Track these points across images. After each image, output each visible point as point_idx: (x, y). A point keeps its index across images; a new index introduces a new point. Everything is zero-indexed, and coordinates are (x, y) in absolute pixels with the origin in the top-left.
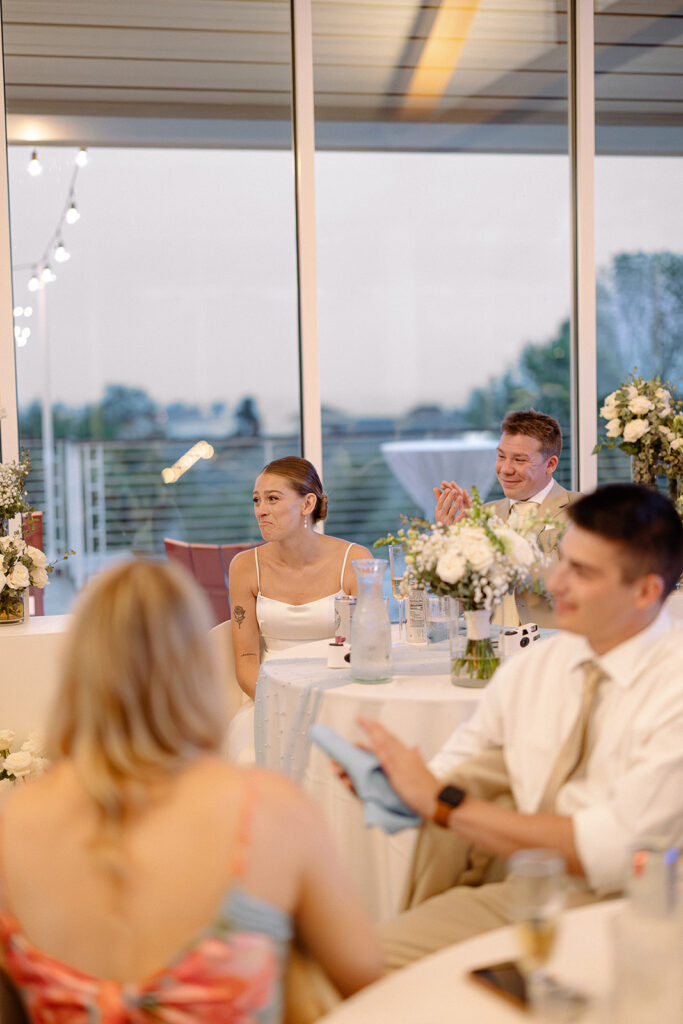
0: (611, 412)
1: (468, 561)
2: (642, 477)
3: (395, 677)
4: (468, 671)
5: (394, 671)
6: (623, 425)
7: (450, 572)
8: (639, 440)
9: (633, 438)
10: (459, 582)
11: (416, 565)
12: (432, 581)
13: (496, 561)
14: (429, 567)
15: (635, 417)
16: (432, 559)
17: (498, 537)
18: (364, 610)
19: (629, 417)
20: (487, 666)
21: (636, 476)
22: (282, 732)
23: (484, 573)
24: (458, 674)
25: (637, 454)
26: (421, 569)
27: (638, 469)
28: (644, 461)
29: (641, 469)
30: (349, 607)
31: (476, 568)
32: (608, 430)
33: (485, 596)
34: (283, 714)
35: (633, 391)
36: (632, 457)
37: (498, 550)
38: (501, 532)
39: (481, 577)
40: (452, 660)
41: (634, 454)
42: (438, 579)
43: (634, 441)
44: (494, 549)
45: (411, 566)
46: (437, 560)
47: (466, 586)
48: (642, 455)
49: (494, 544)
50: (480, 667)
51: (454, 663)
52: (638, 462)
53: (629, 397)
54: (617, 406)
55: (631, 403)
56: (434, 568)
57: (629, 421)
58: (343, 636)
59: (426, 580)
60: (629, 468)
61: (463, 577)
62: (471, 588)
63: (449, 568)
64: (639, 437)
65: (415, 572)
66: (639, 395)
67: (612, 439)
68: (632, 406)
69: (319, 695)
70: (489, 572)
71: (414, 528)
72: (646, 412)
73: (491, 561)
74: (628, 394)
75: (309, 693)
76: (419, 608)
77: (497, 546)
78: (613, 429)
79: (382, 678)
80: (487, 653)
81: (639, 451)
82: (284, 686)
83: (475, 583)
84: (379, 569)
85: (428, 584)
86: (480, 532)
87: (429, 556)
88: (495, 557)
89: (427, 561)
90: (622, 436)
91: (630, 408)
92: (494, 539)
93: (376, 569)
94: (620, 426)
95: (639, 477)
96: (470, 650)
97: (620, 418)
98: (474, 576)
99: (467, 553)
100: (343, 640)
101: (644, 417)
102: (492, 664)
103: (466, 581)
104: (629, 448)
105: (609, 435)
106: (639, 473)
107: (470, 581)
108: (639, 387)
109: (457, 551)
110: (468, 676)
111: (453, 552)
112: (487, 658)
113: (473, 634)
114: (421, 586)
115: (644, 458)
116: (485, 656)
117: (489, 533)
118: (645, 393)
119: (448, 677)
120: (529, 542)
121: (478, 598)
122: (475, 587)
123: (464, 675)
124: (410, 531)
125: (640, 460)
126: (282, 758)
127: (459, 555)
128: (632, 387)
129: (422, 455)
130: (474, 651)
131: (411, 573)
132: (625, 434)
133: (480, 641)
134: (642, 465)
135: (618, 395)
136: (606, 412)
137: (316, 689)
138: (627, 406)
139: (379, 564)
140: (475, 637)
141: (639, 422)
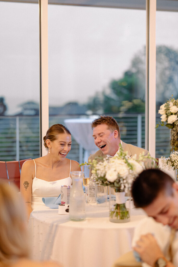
0: (162, 112)
1: (118, 173)
2: (174, 137)
3: (87, 218)
4: (116, 216)
5: (86, 216)
6: (167, 117)
7: (111, 177)
8: (173, 123)
9: (171, 122)
10: (115, 181)
11: (97, 174)
12: (103, 181)
13: (129, 174)
14: (102, 175)
15: (172, 114)
16: (104, 172)
17: (131, 164)
18: (75, 192)
19: (170, 114)
20: (124, 214)
21: (172, 137)
22: (41, 241)
23: (124, 178)
24: (112, 217)
25: (172, 128)
26: (99, 176)
27: (173, 134)
28: (175, 131)
29: (174, 134)
30: (67, 190)
31: (122, 176)
32: (161, 119)
33: (125, 187)
34: (41, 234)
35: (171, 104)
36: (170, 129)
37: (130, 169)
38: (131, 161)
39: (124, 180)
40: (110, 211)
41: (171, 128)
42: (106, 180)
43: (172, 123)
44: (129, 168)
45: (95, 175)
46: (106, 172)
47: (118, 183)
48: (174, 129)
49: (129, 166)
50: (121, 215)
51: (111, 212)
52: (173, 131)
53: (170, 106)
54: (165, 110)
55: (170, 108)
56: (105, 176)
57: (170, 116)
58: (64, 202)
59: (100, 180)
60: (169, 134)
61: (117, 179)
62: (120, 184)
63: (111, 176)
64: (174, 122)
65: (96, 177)
66: (174, 105)
67: (163, 122)
68: (171, 109)
69: (57, 226)
70: (127, 178)
71: (96, 159)
72: (176, 112)
73: (127, 173)
74: (170, 105)
75: (52, 225)
76: (93, 189)
77: (130, 167)
78: (163, 118)
79: (82, 219)
80: (124, 209)
81: (173, 127)
82: (42, 222)
83: (122, 182)
84: (81, 175)
85: (101, 182)
86: (122, 162)
87: (103, 171)
88: (129, 172)
89: (102, 173)
90: (167, 121)
91: (170, 110)
92: (129, 165)
93: (80, 175)
94: (166, 117)
95: (173, 137)
96: (117, 208)
97: (166, 114)
98: (121, 179)
99: (118, 170)
100: (64, 203)
101: (175, 114)
102: (126, 213)
103: (118, 181)
104: (169, 126)
105: (162, 120)
106: (173, 135)
107: (119, 181)
108: (173, 102)
109: (114, 169)
110: (116, 218)
111: (113, 169)
112: (124, 211)
113: (118, 202)
114: (98, 182)
115: (175, 130)
116: (123, 210)
117: (126, 162)
118: (175, 105)
119: (108, 218)
120: (141, 165)
121: (122, 188)
122: (121, 184)
123: (115, 218)
124: (94, 160)
125: (174, 131)
126: (41, 251)
127: (115, 171)
128: (171, 102)
129: (81, 124)
130: (119, 208)
131: (94, 177)
132: (168, 120)
133: (121, 204)
134: (174, 132)
135: (166, 105)
136: (160, 112)
137: (55, 224)
138: (169, 110)
139: (81, 173)
140: (119, 203)
141: (173, 116)
